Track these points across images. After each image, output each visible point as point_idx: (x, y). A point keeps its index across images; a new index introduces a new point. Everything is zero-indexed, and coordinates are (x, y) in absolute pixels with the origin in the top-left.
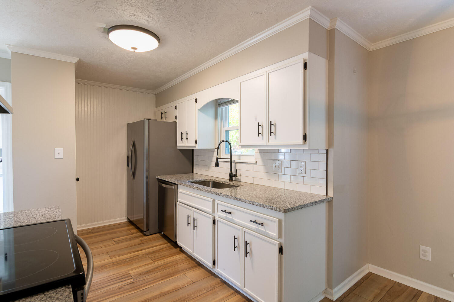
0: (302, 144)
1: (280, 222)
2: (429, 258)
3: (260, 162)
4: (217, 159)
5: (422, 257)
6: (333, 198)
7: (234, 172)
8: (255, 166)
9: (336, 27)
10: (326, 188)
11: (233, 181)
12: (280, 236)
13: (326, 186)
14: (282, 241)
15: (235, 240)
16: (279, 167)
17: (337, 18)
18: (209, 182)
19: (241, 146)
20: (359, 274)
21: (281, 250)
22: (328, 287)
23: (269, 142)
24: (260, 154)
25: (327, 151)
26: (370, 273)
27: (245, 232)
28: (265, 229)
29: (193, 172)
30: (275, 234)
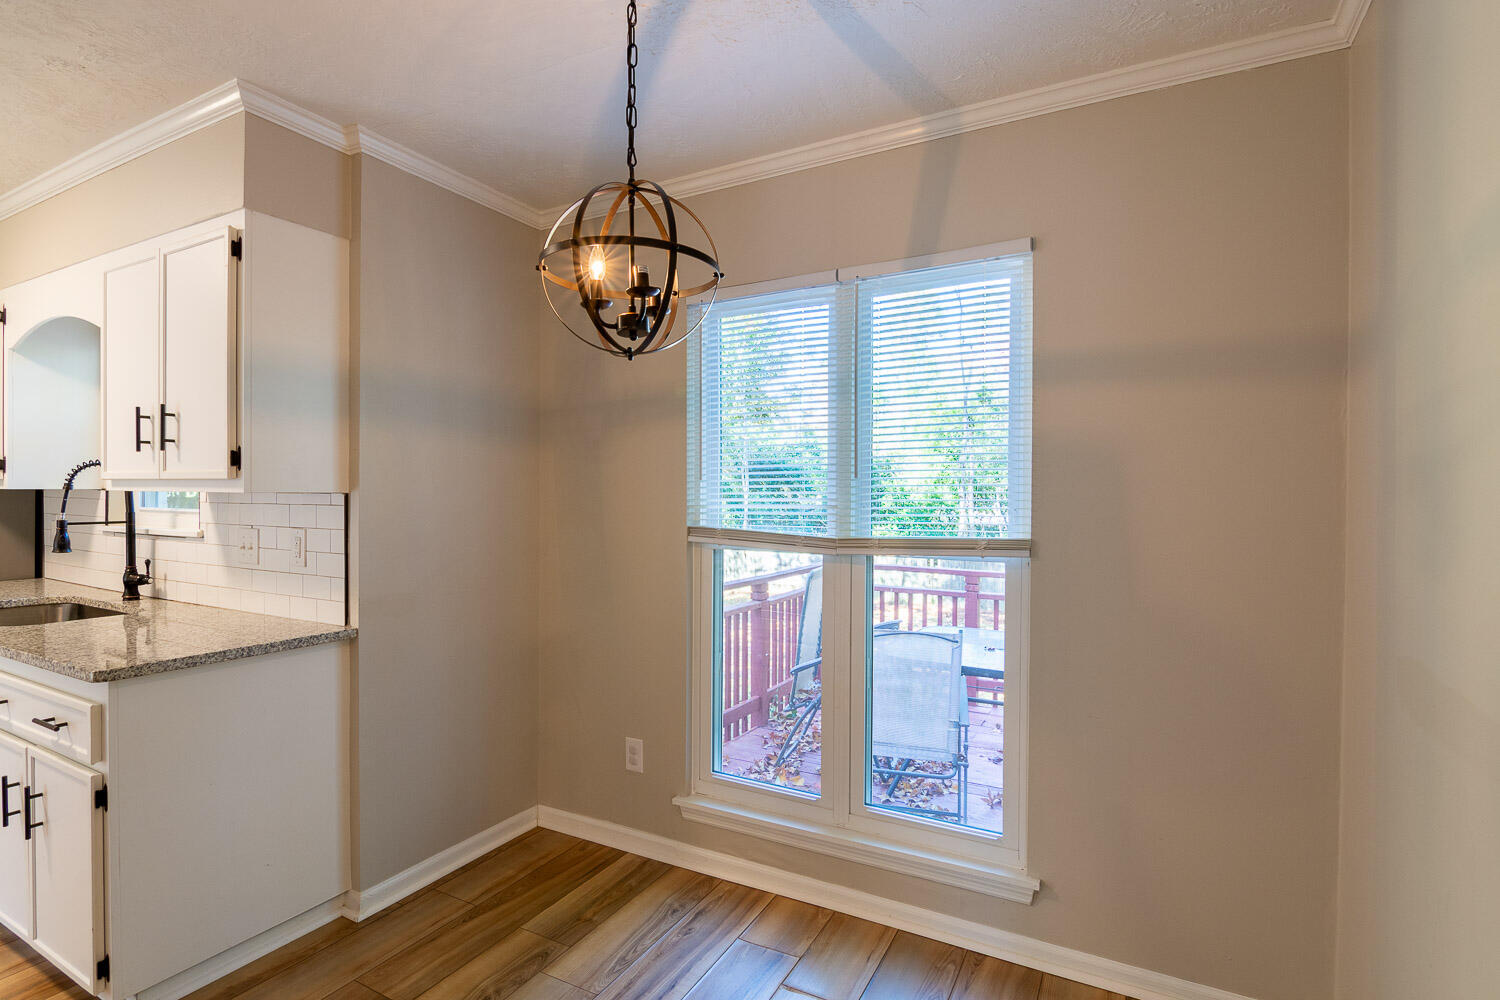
0: (226, 477)
1: (98, 713)
2: (640, 768)
3: (211, 534)
4: (62, 525)
5: (629, 767)
6: (357, 633)
7: (141, 569)
8: (198, 546)
9: (363, 150)
10: (343, 604)
11: (138, 599)
12: (98, 753)
13: (343, 600)
14: (103, 767)
15: (9, 789)
16: (251, 548)
17: (356, 125)
18: (55, 605)
19: (113, 480)
20: (494, 836)
21: (101, 799)
22: (353, 888)
23: (165, 469)
24: (212, 509)
25: (347, 497)
26: (539, 830)
27: (33, 759)
28: (71, 741)
29: (39, 573)
30: (84, 751)
